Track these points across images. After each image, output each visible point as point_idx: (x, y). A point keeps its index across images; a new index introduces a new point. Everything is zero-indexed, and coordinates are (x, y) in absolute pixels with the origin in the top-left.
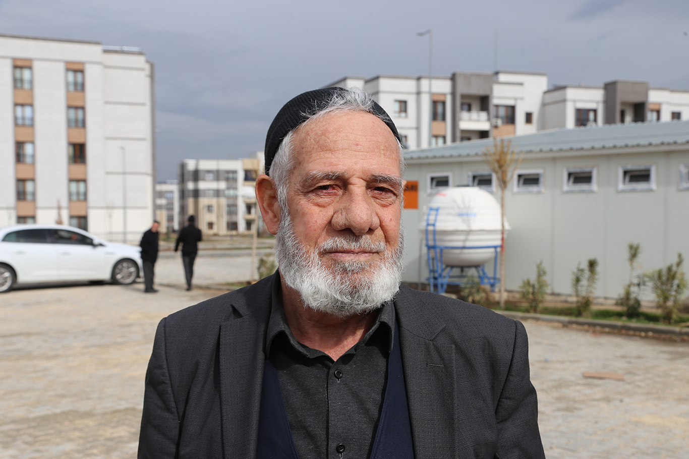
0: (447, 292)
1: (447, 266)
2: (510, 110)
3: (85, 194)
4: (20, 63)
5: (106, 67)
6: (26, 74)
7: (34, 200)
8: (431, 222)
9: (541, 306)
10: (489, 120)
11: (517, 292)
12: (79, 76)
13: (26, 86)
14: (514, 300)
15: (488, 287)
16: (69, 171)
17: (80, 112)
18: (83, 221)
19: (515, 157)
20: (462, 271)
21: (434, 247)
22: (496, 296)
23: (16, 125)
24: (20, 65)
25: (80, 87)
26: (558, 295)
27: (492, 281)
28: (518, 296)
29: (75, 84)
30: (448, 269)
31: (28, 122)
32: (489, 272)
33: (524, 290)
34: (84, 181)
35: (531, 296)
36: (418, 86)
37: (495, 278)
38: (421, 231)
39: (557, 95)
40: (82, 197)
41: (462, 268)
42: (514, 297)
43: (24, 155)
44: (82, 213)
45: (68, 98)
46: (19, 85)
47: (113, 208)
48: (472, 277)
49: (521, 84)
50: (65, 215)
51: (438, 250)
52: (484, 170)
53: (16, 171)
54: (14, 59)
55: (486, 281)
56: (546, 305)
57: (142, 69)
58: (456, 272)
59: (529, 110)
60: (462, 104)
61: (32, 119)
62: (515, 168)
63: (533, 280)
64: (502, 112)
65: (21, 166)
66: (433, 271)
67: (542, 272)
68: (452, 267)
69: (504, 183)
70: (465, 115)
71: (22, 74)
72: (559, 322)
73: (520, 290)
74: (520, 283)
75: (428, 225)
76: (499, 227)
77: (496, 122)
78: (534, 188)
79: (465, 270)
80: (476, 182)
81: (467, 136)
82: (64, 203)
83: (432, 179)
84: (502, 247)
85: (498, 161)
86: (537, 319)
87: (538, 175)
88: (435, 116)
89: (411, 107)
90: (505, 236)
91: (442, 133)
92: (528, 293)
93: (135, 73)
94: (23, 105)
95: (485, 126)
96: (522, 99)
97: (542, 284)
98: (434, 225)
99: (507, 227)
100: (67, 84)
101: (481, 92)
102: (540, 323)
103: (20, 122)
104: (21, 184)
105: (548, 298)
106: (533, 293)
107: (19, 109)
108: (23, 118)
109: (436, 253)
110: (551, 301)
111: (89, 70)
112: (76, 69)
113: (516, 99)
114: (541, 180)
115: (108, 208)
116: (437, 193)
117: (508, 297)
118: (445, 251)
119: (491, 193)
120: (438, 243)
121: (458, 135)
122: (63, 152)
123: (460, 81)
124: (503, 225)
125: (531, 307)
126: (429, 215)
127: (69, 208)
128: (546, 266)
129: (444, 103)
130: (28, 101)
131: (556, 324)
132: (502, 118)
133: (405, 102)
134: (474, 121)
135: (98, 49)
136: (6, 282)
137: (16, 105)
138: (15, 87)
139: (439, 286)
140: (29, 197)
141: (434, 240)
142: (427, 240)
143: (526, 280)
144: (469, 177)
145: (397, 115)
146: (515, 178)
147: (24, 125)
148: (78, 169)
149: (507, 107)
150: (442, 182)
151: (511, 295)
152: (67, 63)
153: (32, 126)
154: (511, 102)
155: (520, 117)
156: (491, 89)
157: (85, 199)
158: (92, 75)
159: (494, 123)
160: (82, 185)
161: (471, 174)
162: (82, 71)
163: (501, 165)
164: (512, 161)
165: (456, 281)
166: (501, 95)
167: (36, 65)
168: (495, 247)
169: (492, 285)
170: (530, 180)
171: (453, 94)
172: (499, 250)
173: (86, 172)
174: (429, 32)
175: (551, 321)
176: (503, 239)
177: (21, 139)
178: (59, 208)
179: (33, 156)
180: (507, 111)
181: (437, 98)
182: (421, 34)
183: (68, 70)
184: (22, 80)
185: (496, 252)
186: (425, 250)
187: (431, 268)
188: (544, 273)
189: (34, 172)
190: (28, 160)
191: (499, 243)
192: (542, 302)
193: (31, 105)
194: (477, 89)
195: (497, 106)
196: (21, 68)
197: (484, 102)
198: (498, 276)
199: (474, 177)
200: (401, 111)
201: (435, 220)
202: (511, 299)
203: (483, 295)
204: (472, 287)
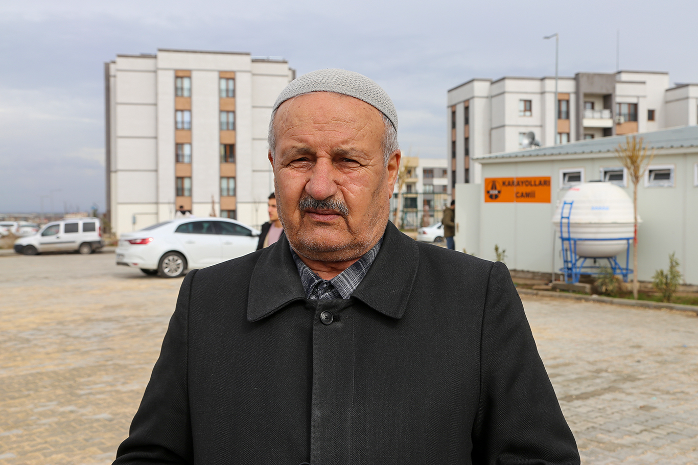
0: (580, 282)
1: (581, 257)
2: (632, 108)
3: (235, 190)
4: (180, 74)
5: (254, 75)
6: (186, 83)
7: (191, 195)
8: (565, 215)
9: (674, 295)
10: (612, 117)
11: (650, 282)
12: (231, 83)
13: (186, 93)
14: (646, 290)
15: (620, 277)
16: (221, 170)
17: (231, 116)
18: (232, 213)
19: (648, 153)
20: (595, 262)
21: (569, 239)
22: (629, 286)
23: (176, 129)
24: (181, 75)
25: (231, 94)
26: (690, 285)
27: (624, 271)
28: (650, 286)
29: (227, 91)
30: (582, 260)
31: (186, 126)
32: (622, 263)
33: (657, 281)
34: (234, 178)
35: (664, 286)
36: (543, 86)
37: (627, 269)
38: (555, 224)
39: (680, 93)
40: (231, 193)
41: (595, 258)
42: (646, 287)
43: (183, 156)
44: (232, 208)
45: (220, 104)
46: (179, 93)
47: (259, 202)
48: (606, 268)
49: (644, 83)
50: (217, 207)
51: (572, 242)
52: (615, 166)
53: (176, 170)
54: (176, 71)
55: (618, 271)
56: (678, 295)
57: (286, 76)
58: (589, 262)
59: (651, 108)
60: (585, 102)
61: (190, 123)
62: (648, 164)
63: (666, 271)
64: (625, 110)
65: (179, 165)
66: (566, 262)
67: (674, 264)
68: (586, 258)
69: (636, 178)
70: (588, 113)
71: (182, 83)
72: (693, 311)
73: (653, 280)
74: (653, 274)
75: (562, 218)
76: (632, 220)
77: (619, 120)
78: (664, 183)
79: (597, 260)
80: (608, 177)
81: (591, 132)
82: (217, 199)
83: (565, 174)
84: (635, 239)
85: (631, 158)
86: (671, 308)
87: (669, 170)
88: (559, 115)
89: (536, 106)
90: (638, 228)
91: (567, 131)
92: (662, 283)
93: (280, 79)
94: (182, 111)
95: (608, 123)
96: (644, 97)
97: (675, 275)
98: (568, 218)
99: (639, 220)
100: (220, 91)
101: (604, 91)
102: (674, 311)
103: (180, 126)
104: (180, 181)
105: (681, 288)
106: (666, 284)
107: (179, 114)
108: (183, 122)
109: (570, 244)
110: (683, 292)
111: (240, 77)
112: (228, 77)
113: (638, 97)
114: (672, 175)
115: (255, 202)
116: (570, 188)
117: (640, 287)
118: (578, 242)
119: (622, 187)
120: (572, 236)
121: (582, 131)
122: (215, 151)
123: (583, 81)
124: (636, 218)
125: (665, 296)
126: (563, 208)
127: (220, 203)
128: (678, 257)
129: (568, 102)
130: (187, 107)
131: (691, 313)
132: (625, 115)
133: (530, 101)
134: (597, 119)
135: (247, 59)
136: (179, 268)
137: (177, 110)
138: (176, 95)
139: (573, 276)
140: (186, 193)
141: (569, 232)
142: (561, 232)
143: (659, 271)
144: (600, 172)
145: (522, 114)
146: (647, 173)
147: (183, 129)
148: (228, 167)
149: (630, 104)
150: (575, 177)
151: (643, 285)
152: (221, 72)
153: (190, 129)
154: (634, 101)
155: (643, 115)
156: (614, 88)
157: (235, 195)
158: (243, 83)
159: (617, 121)
160: (231, 182)
161: (602, 170)
162: (233, 79)
163: (633, 161)
164: (644, 157)
165: (589, 271)
166: (623, 94)
167: (195, 75)
168: (628, 239)
169: (625, 276)
170: (662, 175)
171: (577, 93)
172: (631, 241)
173: (235, 171)
174: (556, 35)
175: (685, 310)
176: (635, 232)
177: (180, 141)
178: (213, 203)
179: (191, 156)
180: (629, 109)
181: (561, 97)
182: (547, 38)
183: (221, 78)
184: (182, 89)
185: (628, 244)
186: (559, 241)
187: (565, 259)
188: (677, 264)
189: (191, 171)
190: (186, 160)
191: (632, 235)
192: (674, 291)
193: (190, 111)
194: (600, 88)
195: (620, 104)
196: (182, 77)
197: (607, 100)
198: (630, 267)
199: (606, 173)
200: (525, 110)
201: (570, 213)
202: (643, 289)
203: (616, 285)
204: (605, 278)
